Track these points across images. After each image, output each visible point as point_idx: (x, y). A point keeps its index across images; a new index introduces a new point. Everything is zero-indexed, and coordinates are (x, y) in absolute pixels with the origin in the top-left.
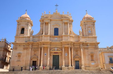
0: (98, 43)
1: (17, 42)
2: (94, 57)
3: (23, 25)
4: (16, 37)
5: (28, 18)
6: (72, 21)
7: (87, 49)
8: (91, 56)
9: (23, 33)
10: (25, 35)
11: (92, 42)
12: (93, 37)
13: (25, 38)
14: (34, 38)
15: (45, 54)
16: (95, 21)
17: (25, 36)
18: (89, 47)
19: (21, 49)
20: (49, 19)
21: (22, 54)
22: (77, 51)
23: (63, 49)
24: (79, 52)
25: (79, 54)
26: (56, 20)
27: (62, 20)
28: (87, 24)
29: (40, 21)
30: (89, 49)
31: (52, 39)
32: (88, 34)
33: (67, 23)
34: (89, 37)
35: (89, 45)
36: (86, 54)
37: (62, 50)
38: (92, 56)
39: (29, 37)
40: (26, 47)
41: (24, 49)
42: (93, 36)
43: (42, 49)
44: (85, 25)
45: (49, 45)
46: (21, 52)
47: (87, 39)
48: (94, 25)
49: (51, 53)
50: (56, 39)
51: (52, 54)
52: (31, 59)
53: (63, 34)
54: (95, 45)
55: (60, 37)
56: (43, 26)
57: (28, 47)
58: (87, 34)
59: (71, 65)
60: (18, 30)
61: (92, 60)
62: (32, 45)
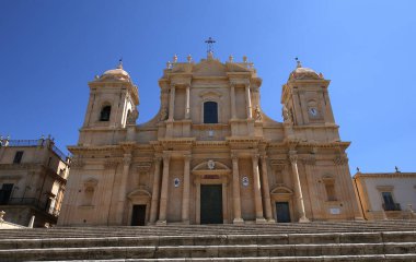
0: (346, 145)
1: (87, 145)
2: (338, 189)
3: (108, 95)
4: (85, 131)
5: (124, 77)
6: (259, 83)
7: (312, 162)
8: (327, 187)
9: (108, 120)
10: (112, 126)
11: (325, 143)
12: (325, 128)
13: (109, 134)
14: (141, 133)
15: (176, 183)
16: (328, 82)
17: (110, 127)
18: (317, 157)
19: (95, 167)
20: (187, 76)
21: (99, 185)
22: (280, 171)
23: (235, 164)
24: (286, 173)
25: (287, 179)
26: (210, 81)
27: (227, 79)
28: (303, 92)
29: (161, 83)
30: (317, 163)
31: (197, 133)
32: (310, 119)
33: (244, 88)
34: (313, 129)
35: (315, 150)
36: (310, 179)
37: (231, 168)
38: (330, 187)
39: (125, 130)
40: (113, 159)
41: (107, 166)
42: (327, 124)
43: (166, 165)
44: (298, 93)
45: (189, 152)
46: (98, 176)
47: (309, 132)
48: (325, 93)
49: (193, 177)
50: (211, 133)
51: (198, 183)
52: (128, 199)
53: (231, 117)
54: (337, 152)
55: (221, 128)
56: (168, 99)
57: (119, 159)
58: (307, 120)
59: (265, 216)
60: (90, 111)
61: (332, 199)
62: (132, 153)
